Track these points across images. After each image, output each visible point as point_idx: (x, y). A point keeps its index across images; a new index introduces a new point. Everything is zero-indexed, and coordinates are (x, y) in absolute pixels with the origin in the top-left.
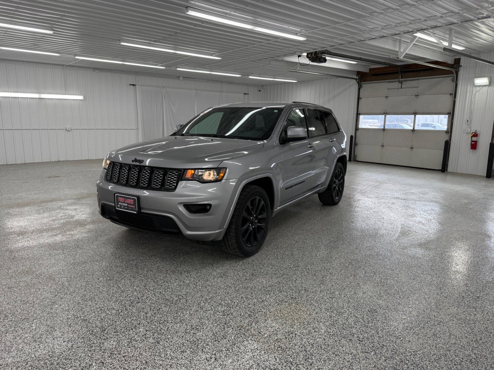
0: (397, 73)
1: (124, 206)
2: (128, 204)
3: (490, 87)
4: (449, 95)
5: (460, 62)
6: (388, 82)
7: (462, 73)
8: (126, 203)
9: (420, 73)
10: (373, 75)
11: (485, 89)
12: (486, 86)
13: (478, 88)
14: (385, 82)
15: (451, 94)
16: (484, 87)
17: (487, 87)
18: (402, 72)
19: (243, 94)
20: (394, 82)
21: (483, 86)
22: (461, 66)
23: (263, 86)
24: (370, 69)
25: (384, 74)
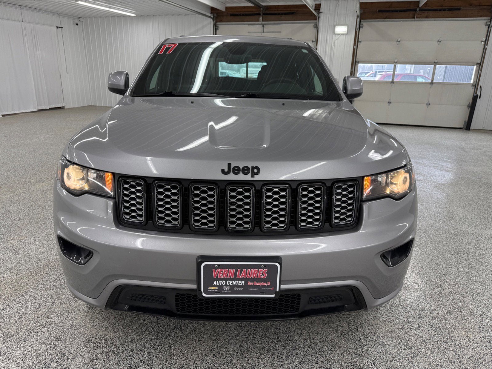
0: (259, 14)
1: (232, 287)
2: (246, 280)
3: (347, 36)
4: (311, 42)
5: (320, 8)
6: (249, 25)
7: (323, 19)
8: (239, 279)
9: (281, 17)
10: (232, 15)
11: (343, 37)
12: (343, 34)
13: (337, 37)
14: (245, 24)
15: (313, 41)
16: (342, 36)
17: (345, 35)
18: (264, 14)
19: (55, 28)
20: (255, 24)
21: (342, 34)
22: (322, 12)
23: (79, 18)
24: (226, 8)
25: (243, 15)
